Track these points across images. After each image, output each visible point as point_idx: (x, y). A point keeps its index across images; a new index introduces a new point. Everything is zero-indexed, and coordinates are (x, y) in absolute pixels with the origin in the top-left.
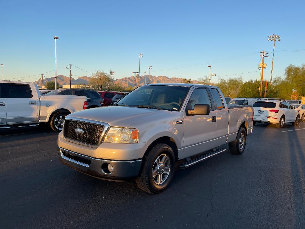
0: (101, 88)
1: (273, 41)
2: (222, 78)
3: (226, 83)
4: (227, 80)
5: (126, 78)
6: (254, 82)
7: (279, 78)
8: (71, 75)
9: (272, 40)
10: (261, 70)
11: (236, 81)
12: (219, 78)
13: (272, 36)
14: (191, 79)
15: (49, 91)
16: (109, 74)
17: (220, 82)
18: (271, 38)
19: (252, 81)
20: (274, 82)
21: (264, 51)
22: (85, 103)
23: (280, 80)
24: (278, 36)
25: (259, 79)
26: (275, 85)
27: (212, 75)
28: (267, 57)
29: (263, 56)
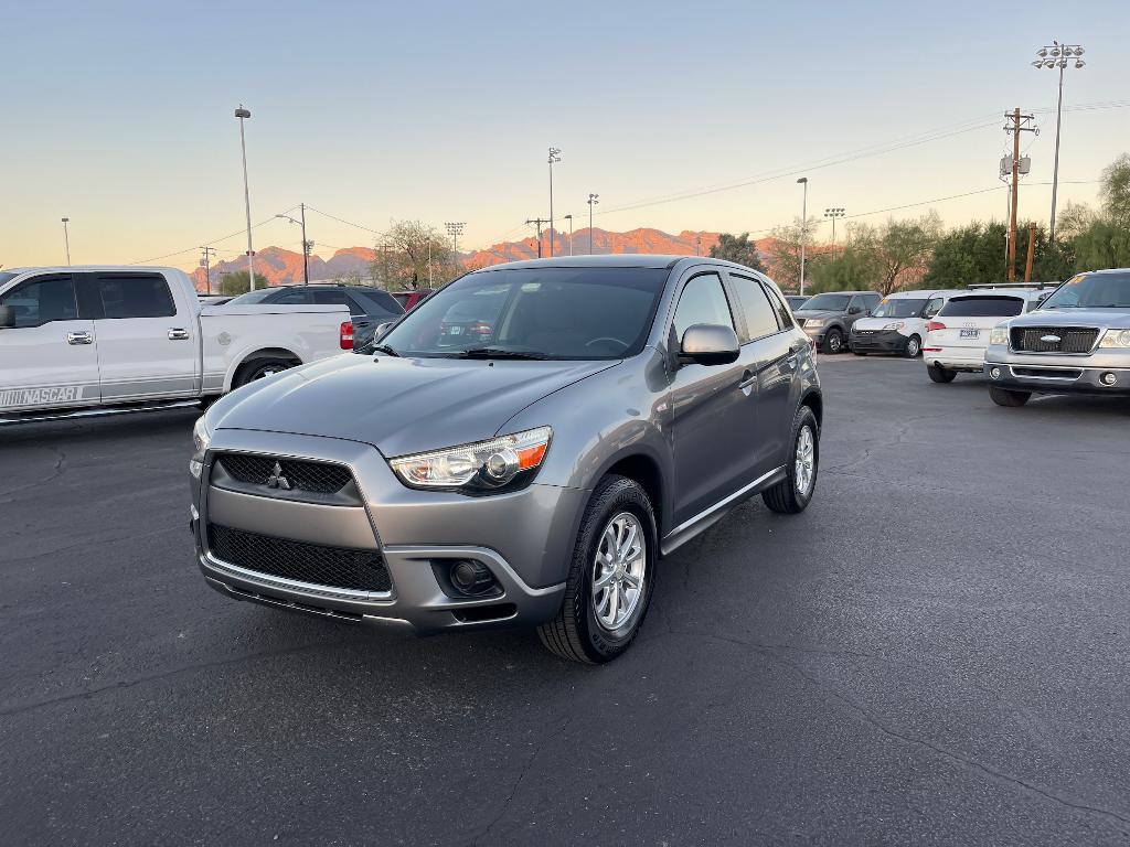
0: (414, 284)
1: (1057, 68)
2: (860, 221)
3: (877, 242)
4: (879, 231)
5: (507, 246)
6: (983, 230)
7: (1081, 209)
8: (306, 245)
9: (1051, 67)
10: (1011, 181)
11: (916, 230)
12: (849, 223)
13: (1049, 50)
14: (748, 235)
15: (226, 298)
16: (441, 231)
17: (853, 237)
18: (1049, 56)
19: (977, 228)
20: (1062, 227)
21: (1018, 110)
22: (346, 328)
23: (1082, 218)
24: (1074, 49)
25: (1002, 218)
26: (1063, 236)
27: (831, 212)
28: (1033, 130)
29: (1017, 130)
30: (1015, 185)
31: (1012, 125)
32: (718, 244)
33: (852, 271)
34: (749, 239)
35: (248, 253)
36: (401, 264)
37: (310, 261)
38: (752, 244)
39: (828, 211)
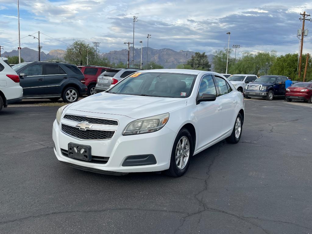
8: (39, 48)
10: (301, 38)
14: (205, 53)
21: (305, 12)
27: (235, 46)
28: (310, 20)
29: (304, 20)
30: (302, 40)
31: (302, 18)
32: (194, 56)
33: (244, 67)
34: (205, 54)
35: (19, 48)
36: (77, 56)
37: (40, 53)
38: (206, 56)
39: (234, 45)
